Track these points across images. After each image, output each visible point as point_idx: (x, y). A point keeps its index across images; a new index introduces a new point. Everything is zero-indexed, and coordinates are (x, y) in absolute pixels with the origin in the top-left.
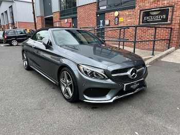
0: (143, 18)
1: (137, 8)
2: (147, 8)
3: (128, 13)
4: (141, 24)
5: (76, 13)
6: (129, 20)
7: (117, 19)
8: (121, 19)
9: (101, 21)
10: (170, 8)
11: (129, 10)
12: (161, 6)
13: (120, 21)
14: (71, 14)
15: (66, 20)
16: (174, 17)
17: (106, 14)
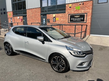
0: (70, 19)
1: (66, 13)
2: (72, 13)
3: (61, 16)
4: (69, 22)
5: (26, 13)
6: (62, 20)
7: (54, 18)
8: (57, 19)
9: (44, 19)
10: (85, 14)
11: (62, 14)
12: (80, 13)
13: (56, 20)
14: (22, 14)
15: (18, 17)
16: (87, 19)
17: (47, 15)
